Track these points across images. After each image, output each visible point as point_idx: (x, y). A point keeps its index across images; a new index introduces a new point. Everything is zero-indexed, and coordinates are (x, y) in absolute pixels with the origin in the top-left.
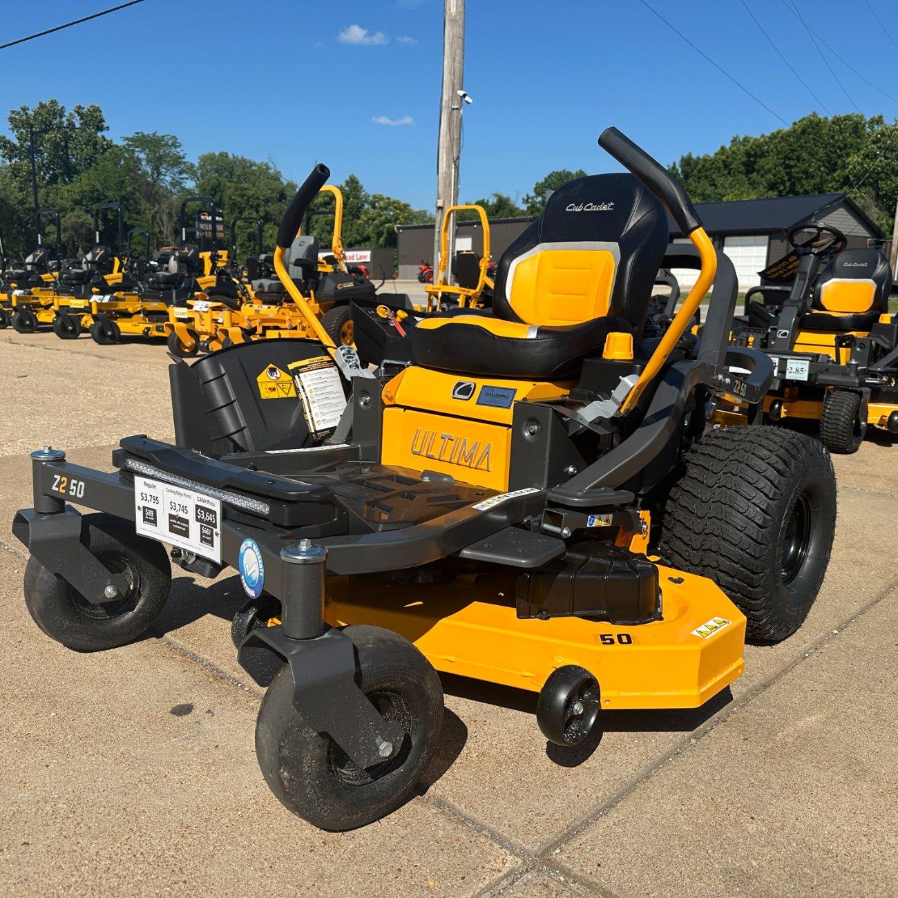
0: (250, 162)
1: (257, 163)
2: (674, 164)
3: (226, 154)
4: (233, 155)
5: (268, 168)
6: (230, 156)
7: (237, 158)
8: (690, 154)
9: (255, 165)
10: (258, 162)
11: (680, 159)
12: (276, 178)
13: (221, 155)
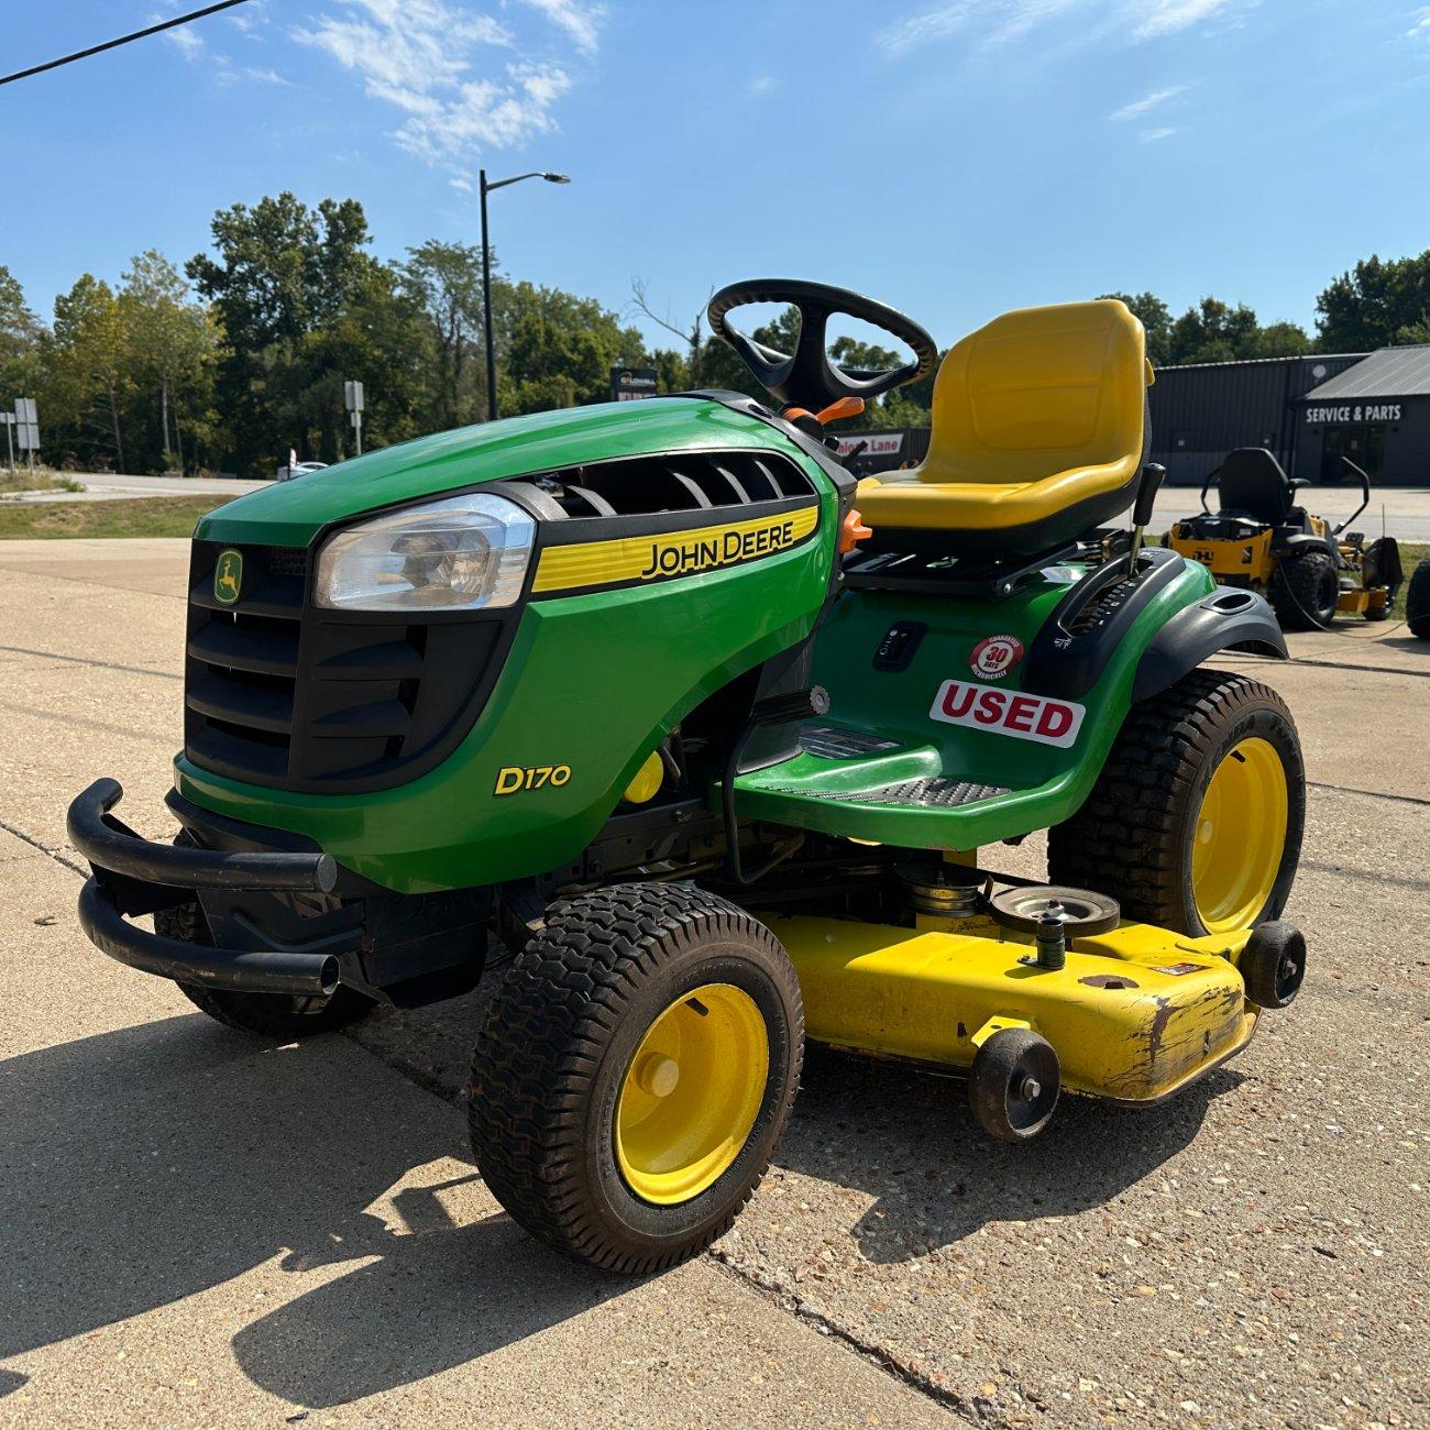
0: (569, 298)
1: (579, 299)
2: (1347, 275)
3: (531, 285)
4: (541, 286)
5: (597, 306)
6: (537, 289)
7: (547, 292)
8: (1375, 258)
9: (577, 303)
10: (581, 298)
11: (1355, 267)
12: (609, 321)
13: (522, 285)
